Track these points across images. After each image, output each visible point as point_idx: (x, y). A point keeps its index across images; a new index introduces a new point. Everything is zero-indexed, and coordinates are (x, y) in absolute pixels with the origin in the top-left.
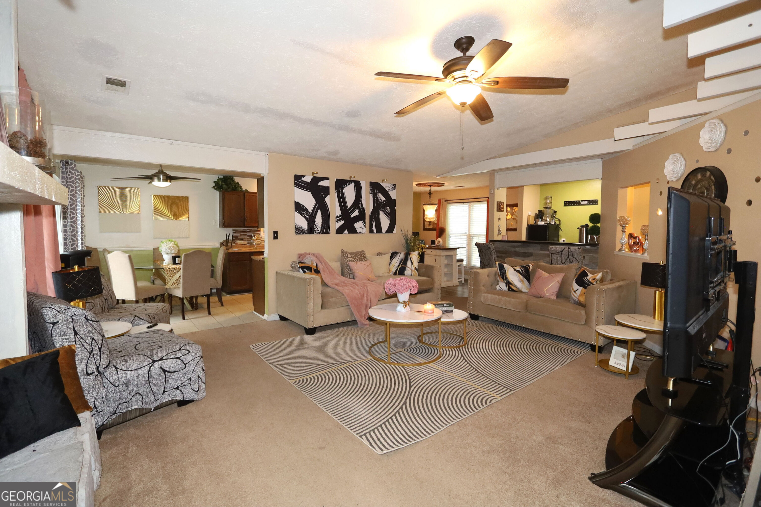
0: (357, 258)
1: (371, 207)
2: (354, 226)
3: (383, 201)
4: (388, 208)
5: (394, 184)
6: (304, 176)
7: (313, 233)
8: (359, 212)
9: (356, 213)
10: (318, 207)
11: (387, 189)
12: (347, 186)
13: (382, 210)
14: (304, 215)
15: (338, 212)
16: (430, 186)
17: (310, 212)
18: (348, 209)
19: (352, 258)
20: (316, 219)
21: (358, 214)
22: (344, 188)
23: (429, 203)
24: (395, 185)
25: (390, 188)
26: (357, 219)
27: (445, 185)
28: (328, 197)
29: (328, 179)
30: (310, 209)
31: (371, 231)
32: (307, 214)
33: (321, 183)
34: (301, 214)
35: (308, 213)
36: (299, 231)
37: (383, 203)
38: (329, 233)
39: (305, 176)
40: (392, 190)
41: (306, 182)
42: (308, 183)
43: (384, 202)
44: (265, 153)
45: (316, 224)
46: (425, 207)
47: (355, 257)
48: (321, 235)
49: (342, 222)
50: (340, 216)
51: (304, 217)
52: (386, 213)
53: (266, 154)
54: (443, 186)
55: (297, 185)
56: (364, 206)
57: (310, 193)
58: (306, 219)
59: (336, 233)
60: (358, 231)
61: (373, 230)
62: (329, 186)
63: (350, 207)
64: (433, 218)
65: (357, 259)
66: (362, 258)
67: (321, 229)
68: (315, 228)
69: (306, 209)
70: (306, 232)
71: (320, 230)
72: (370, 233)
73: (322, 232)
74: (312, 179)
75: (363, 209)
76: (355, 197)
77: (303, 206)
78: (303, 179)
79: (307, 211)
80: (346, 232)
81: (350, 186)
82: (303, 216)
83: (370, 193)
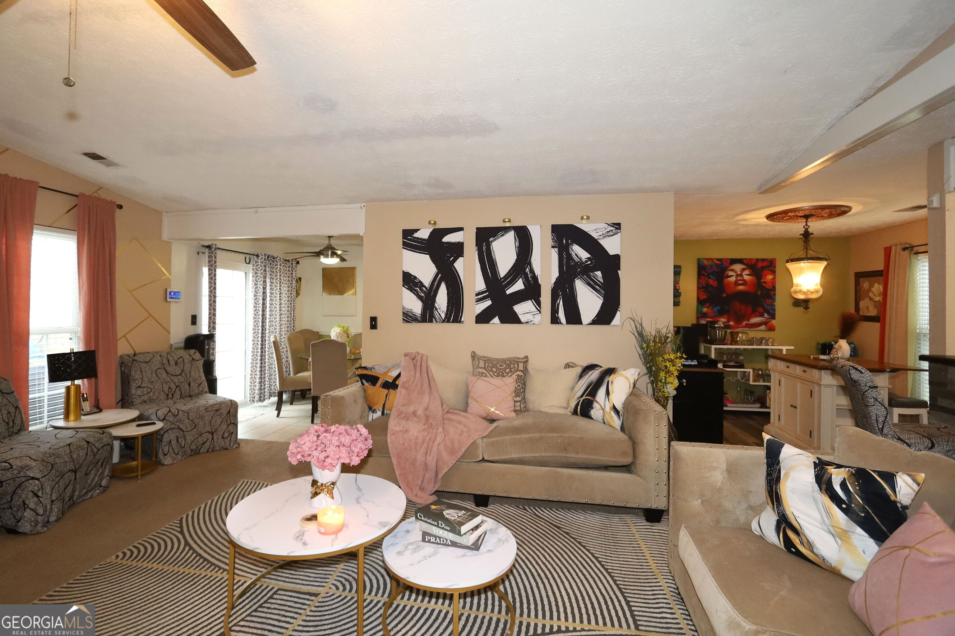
0: (494, 370)
1: (555, 274)
2: (513, 309)
3: (584, 260)
4: (599, 273)
5: (615, 224)
6: (417, 231)
7: (431, 321)
8: (526, 283)
9: (519, 285)
10: (440, 278)
11: (595, 235)
12: (498, 238)
13: (581, 278)
14: (417, 293)
15: (481, 285)
16: (807, 217)
17: (427, 286)
18: (501, 279)
19: (484, 368)
20: (437, 299)
21: (523, 287)
22: (492, 242)
23: (804, 256)
24: (619, 224)
25: (604, 232)
26: (520, 297)
27: (853, 211)
28: (461, 259)
29: (461, 229)
30: (427, 282)
31: (555, 320)
32: (422, 290)
33: (447, 239)
34: (411, 291)
35: (424, 289)
36: (408, 317)
37: (583, 263)
38: (460, 322)
39: (419, 230)
40: (608, 235)
41: (421, 239)
42: (424, 240)
43: (586, 261)
44: (360, 205)
45: (437, 307)
46: (791, 266)
47: (491, 368)
48: (446, 324)
49: (488, 303)
50: (483, 293)
51: (417, 296)
52: (592, 284)
53: (362, 206)
54: (844, 213)
55: (406, 245)
56: (537, 272)
57: (428, 256)
58: (420, 298)
59: (476, 323)
60: (523, 318)
61: (558, 318)
62: (462, 241)
63: (506, 275)
64: (817, 291)
65: (494, 372)
66: (508, 370)
67: (446, 314)
68: (436, 312)
69: (420, 282)
70: (419, 319)
71: (443, 317)
72: (552, 323)
73: (447, 319)
74: (431, 233)
75: (535, 278)
76: (515, 257)
77: (415, 278)
78: (416, 235)
79: (421, 284)
80: (496, 320)
81: (504, 237)
82: (414, 293)
83: (553, 247)
